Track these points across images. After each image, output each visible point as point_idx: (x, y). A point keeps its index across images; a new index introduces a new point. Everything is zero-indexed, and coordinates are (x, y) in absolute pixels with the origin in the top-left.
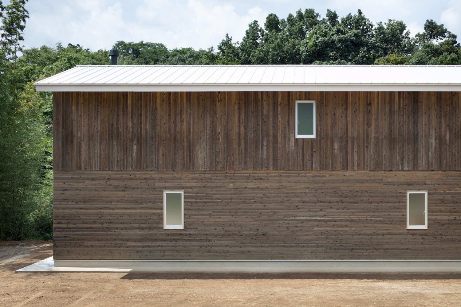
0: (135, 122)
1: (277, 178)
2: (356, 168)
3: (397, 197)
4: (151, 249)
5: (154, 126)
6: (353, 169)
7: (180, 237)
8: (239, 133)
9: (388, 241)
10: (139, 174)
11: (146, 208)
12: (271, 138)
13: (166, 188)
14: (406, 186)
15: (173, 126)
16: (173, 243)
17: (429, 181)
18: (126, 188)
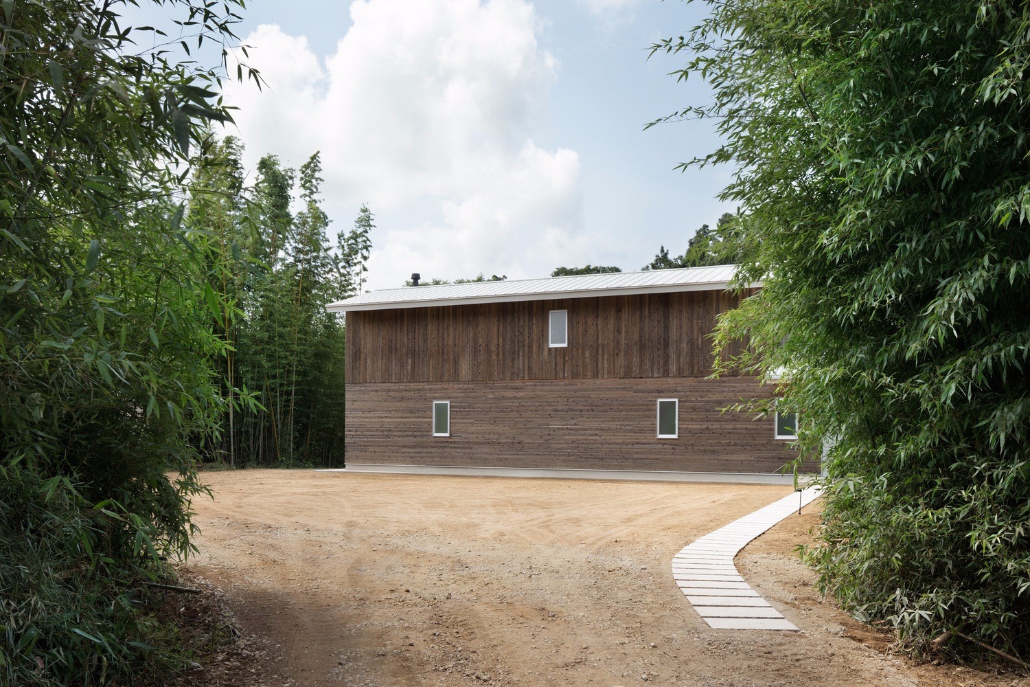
0: (410, 337)
1: (532, 388)
2: (606, 376)
3: (647, 405)
4: (422, 455)
5: (425, 341)
6: (603, 377)
7: (446, 444)
8: (498, 344)
9: (638, 450)
10: (413, 385)
11: (418, 417)
12: (526, 348)
13: (435, 398)
14: (657, 394)
15: (441, 340)
16: (440, 450)
17: (680, 389)
18: (402, 399)
